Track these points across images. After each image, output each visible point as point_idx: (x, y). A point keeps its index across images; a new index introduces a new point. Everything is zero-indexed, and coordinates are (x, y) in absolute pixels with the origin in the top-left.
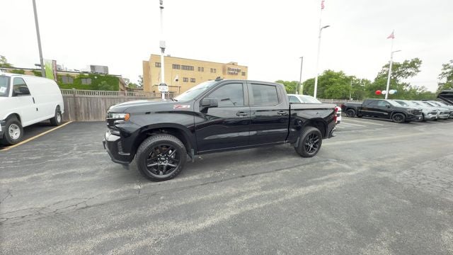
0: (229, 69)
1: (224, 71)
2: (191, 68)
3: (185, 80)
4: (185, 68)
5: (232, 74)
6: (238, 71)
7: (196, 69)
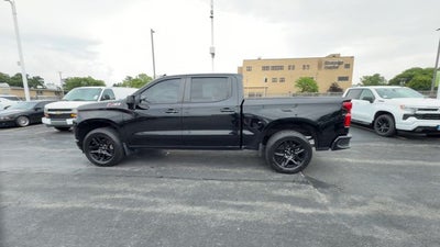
0: (326, 63)
1: (320, 66)
2: (281, 68)
3: (274, 80)
4: (274, 68)
5: (330, 68)
6: (340, 63)
7: (286, 68)
